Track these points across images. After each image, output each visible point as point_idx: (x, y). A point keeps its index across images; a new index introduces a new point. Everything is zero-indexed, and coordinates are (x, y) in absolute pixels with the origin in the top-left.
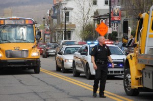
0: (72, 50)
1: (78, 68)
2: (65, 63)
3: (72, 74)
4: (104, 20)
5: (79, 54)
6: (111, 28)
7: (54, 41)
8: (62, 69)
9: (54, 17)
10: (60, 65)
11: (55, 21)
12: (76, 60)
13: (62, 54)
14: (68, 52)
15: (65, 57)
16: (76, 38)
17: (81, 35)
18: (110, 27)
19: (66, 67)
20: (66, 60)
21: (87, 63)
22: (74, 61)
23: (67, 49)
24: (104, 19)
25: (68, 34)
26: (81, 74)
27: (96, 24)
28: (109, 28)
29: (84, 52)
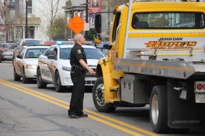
0: (36, 53)
1: (44, 77)
2: (26, 70)
3: (36, 85)
4: (79, 13)
5: (46, 57)
6: (88, 24)
7: (11, 40)
8: (22, 79)
9: (11, 7)
10: (19, 73)
11: (13, 12)
12: (42, 66)
13: (22, 58)
14: (31, 55)
15: (26, 61)
16: (41, 36)
17: (48, 33)
18: (87, 22)
19: (27, 75)
20: (27, 66)
21: (57, 70)
22: (38, 68)
23: (30, 51)
24: (79, 11)
25: (30, 31)
26: (48, 85)
27: (68, 18)
28: (85, 24)
29: (52, 55)
